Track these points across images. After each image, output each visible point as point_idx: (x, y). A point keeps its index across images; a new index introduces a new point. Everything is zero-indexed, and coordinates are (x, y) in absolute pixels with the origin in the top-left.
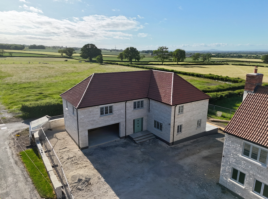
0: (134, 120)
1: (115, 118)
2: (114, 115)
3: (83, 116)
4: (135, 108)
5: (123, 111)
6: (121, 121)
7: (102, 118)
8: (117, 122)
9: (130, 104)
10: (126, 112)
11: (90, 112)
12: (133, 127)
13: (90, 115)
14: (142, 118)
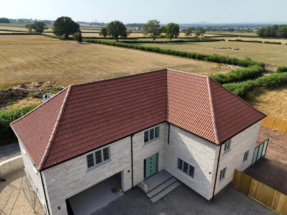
0: (145, 160)
1: (115, 166)
2: (111, 162)
3: (54, 180)
4: (146, 140)
5: (127, 152)
6: (125, 167)
7: (91, 173)
8: (118, 171)
9: (139, 137)
10: (132, 151)
11: (67, 169)
12: (143, 171)
13: (68, 174)
14: (157, 154)
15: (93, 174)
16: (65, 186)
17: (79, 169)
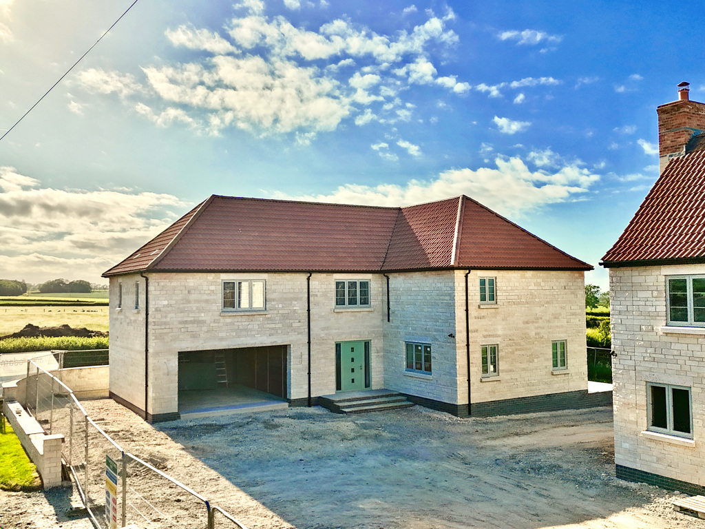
0: (338, 346)
1: (273, 326)
2: (268, 315)
3: (166, 302)
4: (340, 302)
5: (300, 307)
6: (293, 340)
7: (228, 318)
9: (324, 285)
10: (309, 310)
11: (189, 292)
14: (367, 343)
15: (232, 324)
16: (181, 323)
17: (207, 301)
